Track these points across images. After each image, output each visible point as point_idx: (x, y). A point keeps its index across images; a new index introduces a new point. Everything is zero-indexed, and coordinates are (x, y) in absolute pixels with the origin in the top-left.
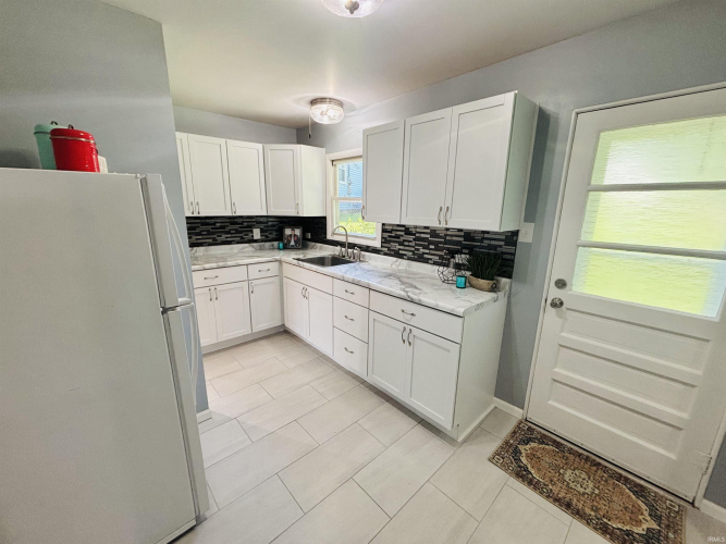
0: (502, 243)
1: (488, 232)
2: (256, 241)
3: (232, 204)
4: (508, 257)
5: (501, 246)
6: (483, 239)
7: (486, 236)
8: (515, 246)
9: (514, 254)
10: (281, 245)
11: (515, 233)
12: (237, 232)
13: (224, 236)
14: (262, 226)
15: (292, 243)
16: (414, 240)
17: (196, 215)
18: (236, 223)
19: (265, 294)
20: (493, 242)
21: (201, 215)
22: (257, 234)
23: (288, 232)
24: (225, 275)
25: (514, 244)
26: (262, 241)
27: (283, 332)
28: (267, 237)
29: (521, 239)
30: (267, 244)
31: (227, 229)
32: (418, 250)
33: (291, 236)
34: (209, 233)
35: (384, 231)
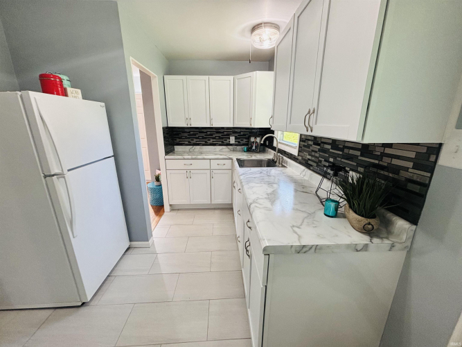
0: (410, 165)
1: (390, 145)
2: (231, 145)
3: (211, 120)
4: (417, 188)
5: (406, 169)
6: (383, 155)
7: (388, 151)
8: (432, 172)
9: (427, 186)
10: (245, 149)
11: (436, 149)
12: (220, 138)
13: (212, 140)
14: (237, 135)
15: (254, 148)
16: (319, 150)
17: (189, 126)
18: (220, 132)
19: (222, 180)
20: (395, 162)
21: (192, 126)
22: (232, 140)
23: (252, 139)
24: (197, 164)
25: (431, 168)
26: (236, 145)
27: (228, 208)
28: (239, 142)
29: (444, 160)
30: (239, 147)
31: (214, 136)
32: (321, 161)
33: (253, 142)
34: (203, 138)
35: (301, 140)
